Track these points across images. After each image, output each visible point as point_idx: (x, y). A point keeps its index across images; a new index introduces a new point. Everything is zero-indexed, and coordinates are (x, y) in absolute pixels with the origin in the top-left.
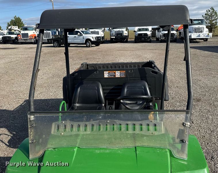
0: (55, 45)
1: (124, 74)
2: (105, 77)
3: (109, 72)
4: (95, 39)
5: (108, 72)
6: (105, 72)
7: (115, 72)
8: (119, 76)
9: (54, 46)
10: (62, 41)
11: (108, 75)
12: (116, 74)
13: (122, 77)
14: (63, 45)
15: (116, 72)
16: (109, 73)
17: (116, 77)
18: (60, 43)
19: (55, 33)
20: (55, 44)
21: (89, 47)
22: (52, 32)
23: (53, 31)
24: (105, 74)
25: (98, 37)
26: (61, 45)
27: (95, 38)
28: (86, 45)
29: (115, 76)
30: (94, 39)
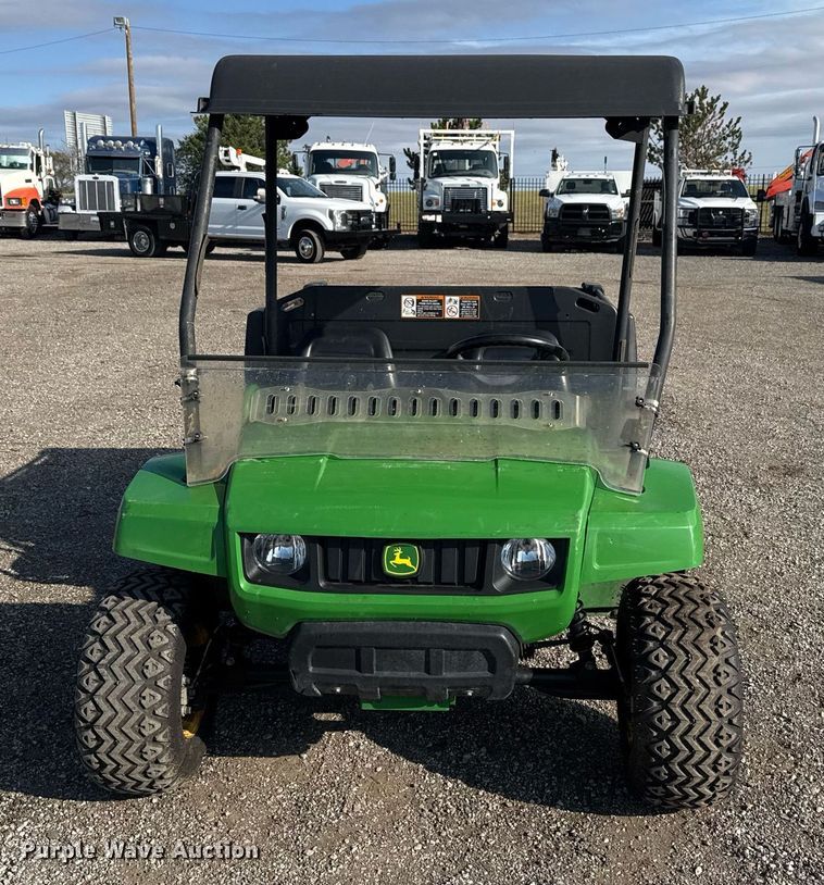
0: (139, 245)
1: (476, 307)
2: (404, 315)
3: (420, 297)
4: (345, 222)
5: (414, 298)
6: (404, 298)
7: (441, 297)
8: (457, 316)
9: (132, 253)
10: (172, 226)
11: (414, 308)
12: (447, 306)
13: (468, 316)
14: (180, 249)
15: (447, 298)
16: (418, 301)
17: (447, 316)
18: (163, 237)
19: (139, 185)
20: (139, 241)
21: (311, 261)
22: (120, 182)
23: (128, 176)
24: (403, 307)
25: (357, 214)
26: (170, 249)
27: (344, 217)
28: (298, 253)
29: (441, 313)
30: (339, 220)
